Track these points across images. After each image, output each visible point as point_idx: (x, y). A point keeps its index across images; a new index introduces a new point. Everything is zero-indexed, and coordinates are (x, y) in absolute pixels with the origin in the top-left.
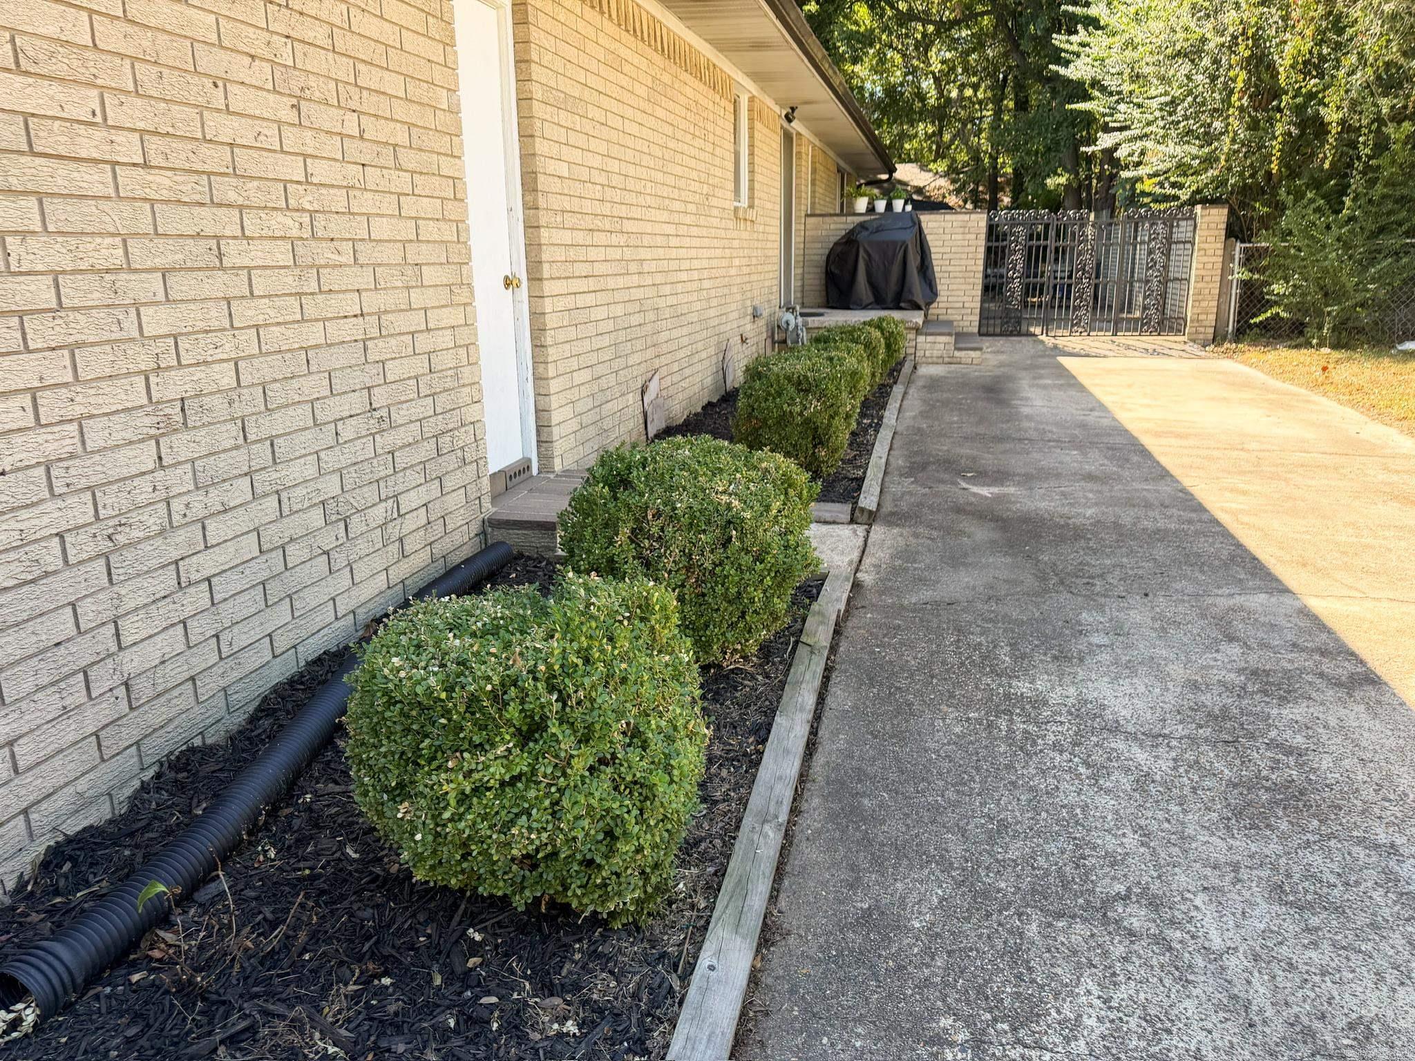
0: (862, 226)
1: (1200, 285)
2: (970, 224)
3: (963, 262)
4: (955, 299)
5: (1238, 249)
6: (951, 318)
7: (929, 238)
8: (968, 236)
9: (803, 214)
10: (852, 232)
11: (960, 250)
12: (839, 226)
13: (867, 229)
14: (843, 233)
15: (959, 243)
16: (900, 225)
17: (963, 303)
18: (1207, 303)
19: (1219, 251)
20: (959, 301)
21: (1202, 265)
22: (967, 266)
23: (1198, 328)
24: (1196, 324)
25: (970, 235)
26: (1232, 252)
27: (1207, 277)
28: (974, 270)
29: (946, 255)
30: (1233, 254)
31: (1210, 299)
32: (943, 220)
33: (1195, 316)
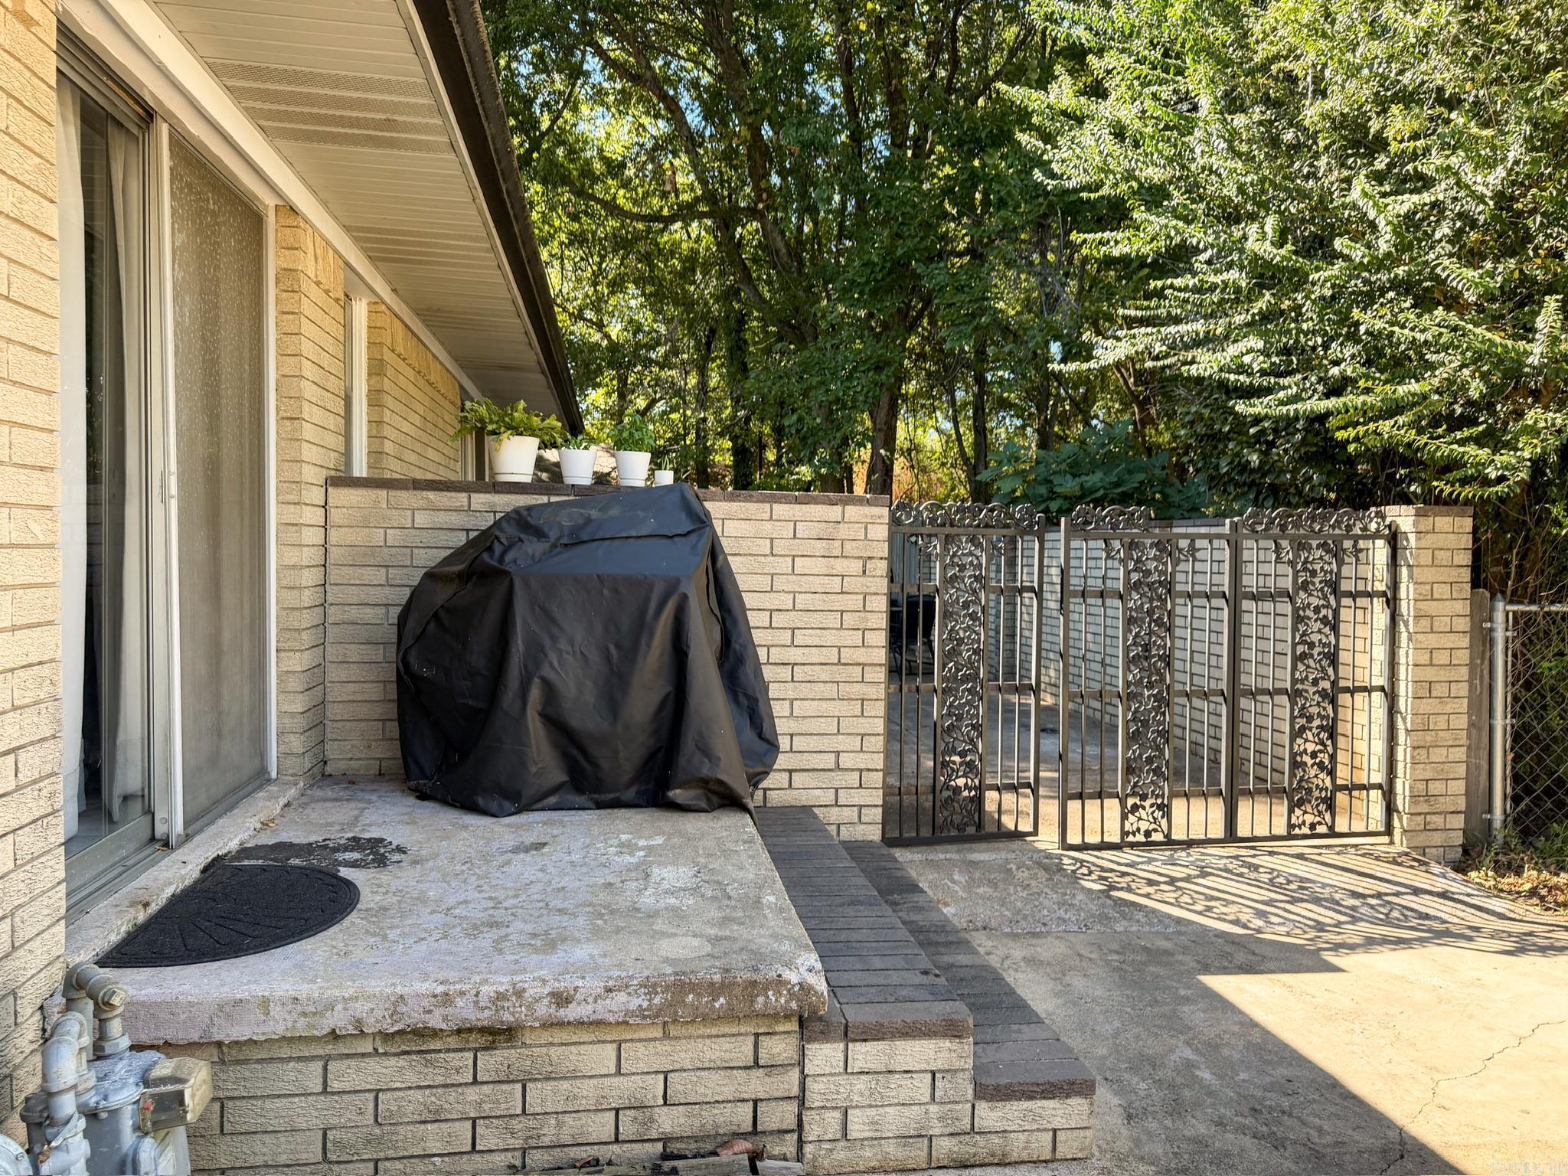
0: (522, 522)
2: (844, 531)
3: (830, 638)
4: (813, 743)
5: (1499, 617)
6: (804, 798)
7: (735, 563)
8: (840, 566)
9: (313, 475)
10: (484, 541)
11: (818, 602)
12: (442, 519)
13: (539, 534)
14: (461, 540)
15: (818, 584)
16: (650, 526)
17: (838, 753)
18: (1444, 751)
19: (1461, 620)
20: (823, 748)
21: (1427, 656)
22: (839, 648)
23: (1428, 818)
24: (1424, 808)
25: (846, 562)
26: (1489, 625)
27: (1438, 686)
28: (862, 660)
29: (783, 616)
30: (1491, 630)
31: (1450, 743)
32: (767, 516)
33: (1421, 786)
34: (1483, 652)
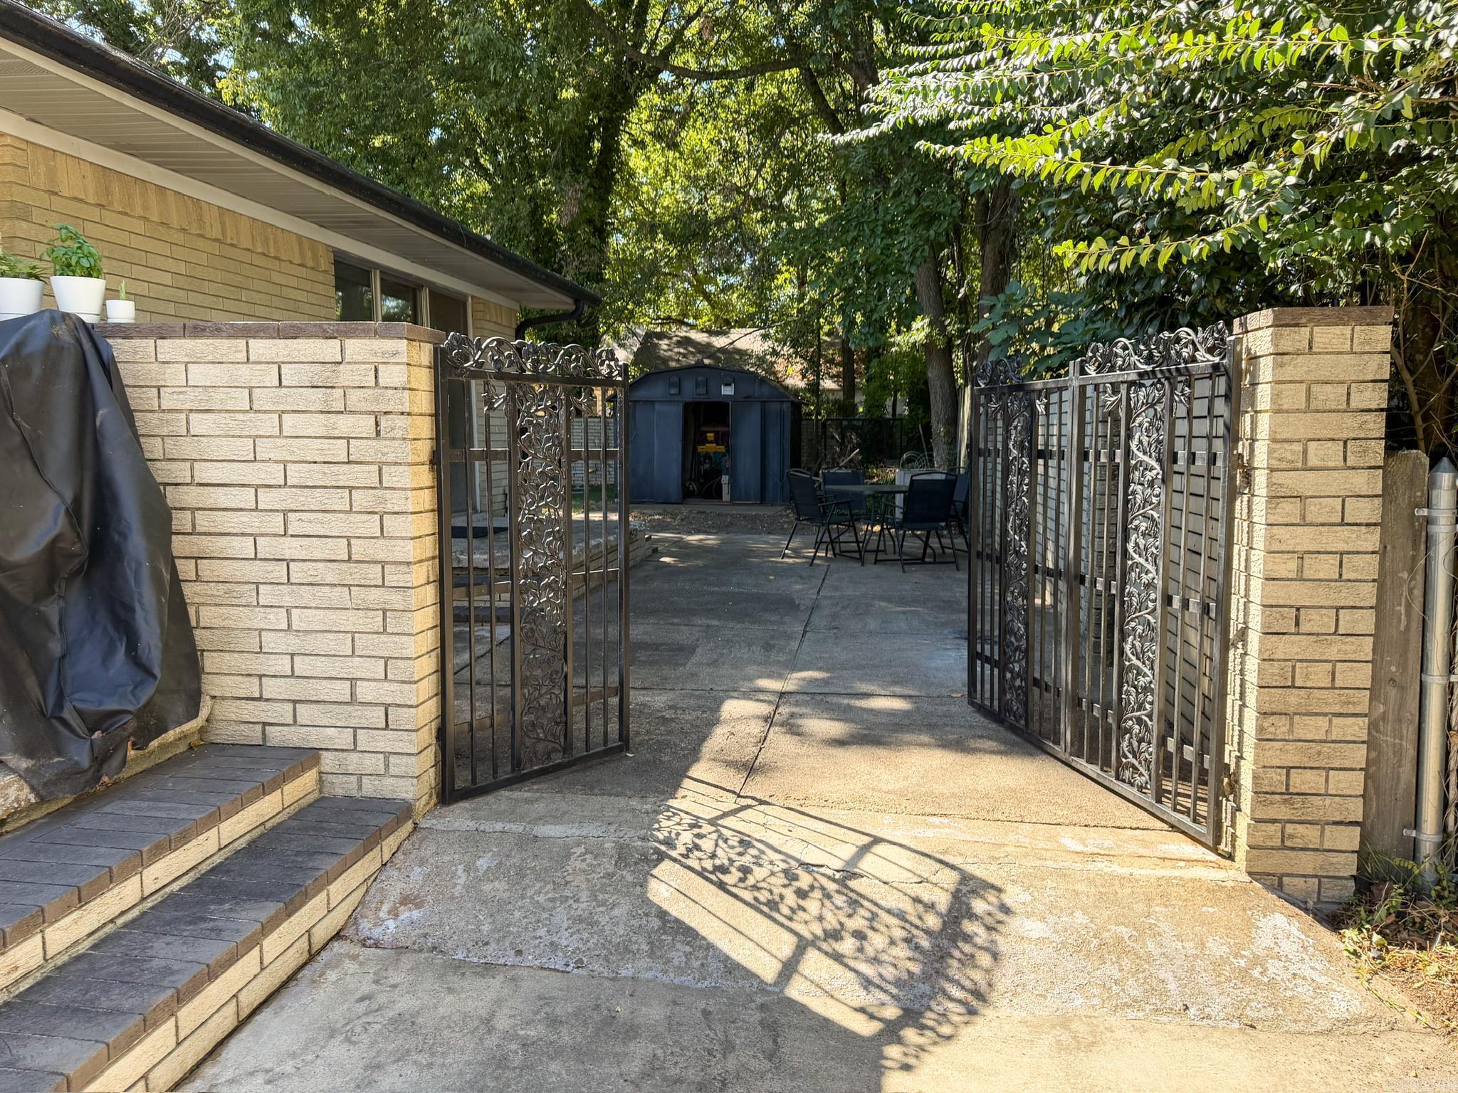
1: (1287, 647)
2: (345, 375)
3: (336, 525)
4: (320, 666)
5: (1443, 497)
6: (313, 738)
8: (345, 424)
11: (316, 475)
15: (313, 449)
17: (353, 681)
18: (1323, 722)
19: (1364, 503)
20: (334, 674)
21: (1293, 565)
22: (348, 538)
23: (1290, 828)
24: (1284, 812)
25: (351, 419)
26: (1425, 512)
27: (1314, 615)
28: (381, 557)
29: (273, 494)
30: (1429, 521)
31: (1337, 709)
32: (242, 357)
33: (1278, 777)
34: (1414, 559)
